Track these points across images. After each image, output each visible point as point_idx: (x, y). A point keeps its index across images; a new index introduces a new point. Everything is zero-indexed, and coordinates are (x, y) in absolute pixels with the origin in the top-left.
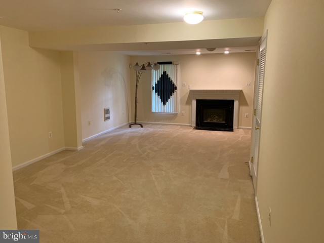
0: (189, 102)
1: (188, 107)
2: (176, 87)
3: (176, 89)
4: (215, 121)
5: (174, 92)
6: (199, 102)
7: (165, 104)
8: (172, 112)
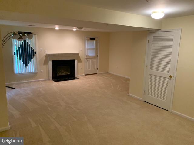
0: (46, 63)
1: (45, 66)
2: (35, 52)
3: (35, 54)
4: (64, 74)
5: (34, 56)
6: (54, 62)
7: (27, 66)
8: (33, 72)
